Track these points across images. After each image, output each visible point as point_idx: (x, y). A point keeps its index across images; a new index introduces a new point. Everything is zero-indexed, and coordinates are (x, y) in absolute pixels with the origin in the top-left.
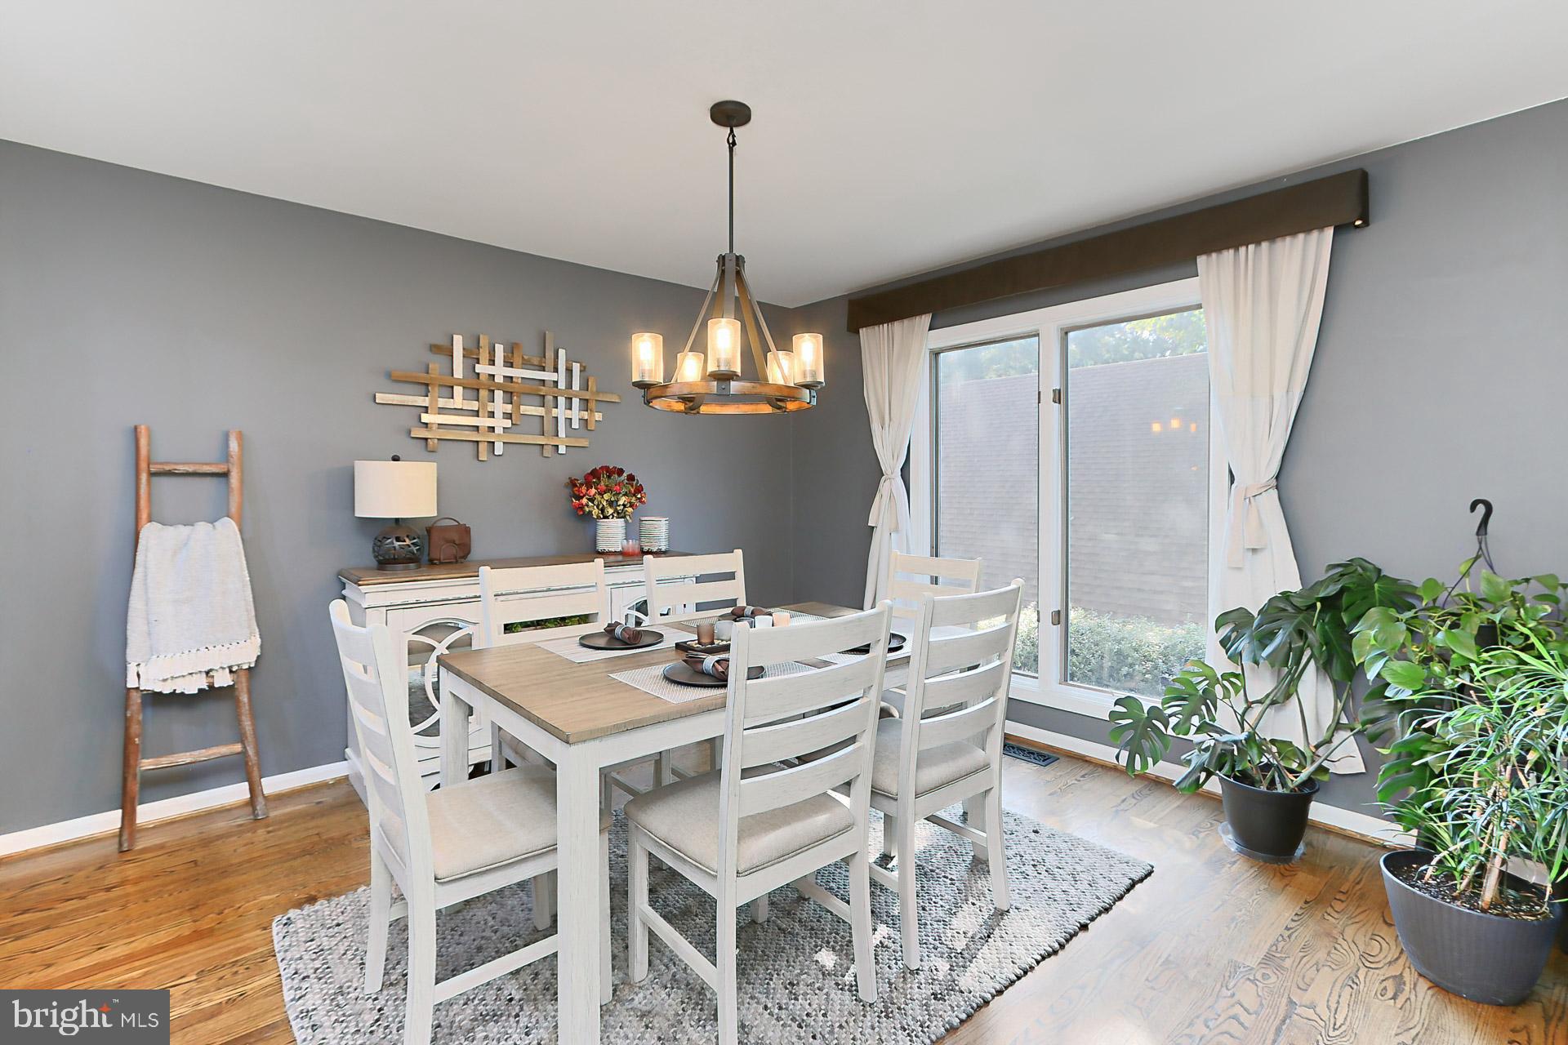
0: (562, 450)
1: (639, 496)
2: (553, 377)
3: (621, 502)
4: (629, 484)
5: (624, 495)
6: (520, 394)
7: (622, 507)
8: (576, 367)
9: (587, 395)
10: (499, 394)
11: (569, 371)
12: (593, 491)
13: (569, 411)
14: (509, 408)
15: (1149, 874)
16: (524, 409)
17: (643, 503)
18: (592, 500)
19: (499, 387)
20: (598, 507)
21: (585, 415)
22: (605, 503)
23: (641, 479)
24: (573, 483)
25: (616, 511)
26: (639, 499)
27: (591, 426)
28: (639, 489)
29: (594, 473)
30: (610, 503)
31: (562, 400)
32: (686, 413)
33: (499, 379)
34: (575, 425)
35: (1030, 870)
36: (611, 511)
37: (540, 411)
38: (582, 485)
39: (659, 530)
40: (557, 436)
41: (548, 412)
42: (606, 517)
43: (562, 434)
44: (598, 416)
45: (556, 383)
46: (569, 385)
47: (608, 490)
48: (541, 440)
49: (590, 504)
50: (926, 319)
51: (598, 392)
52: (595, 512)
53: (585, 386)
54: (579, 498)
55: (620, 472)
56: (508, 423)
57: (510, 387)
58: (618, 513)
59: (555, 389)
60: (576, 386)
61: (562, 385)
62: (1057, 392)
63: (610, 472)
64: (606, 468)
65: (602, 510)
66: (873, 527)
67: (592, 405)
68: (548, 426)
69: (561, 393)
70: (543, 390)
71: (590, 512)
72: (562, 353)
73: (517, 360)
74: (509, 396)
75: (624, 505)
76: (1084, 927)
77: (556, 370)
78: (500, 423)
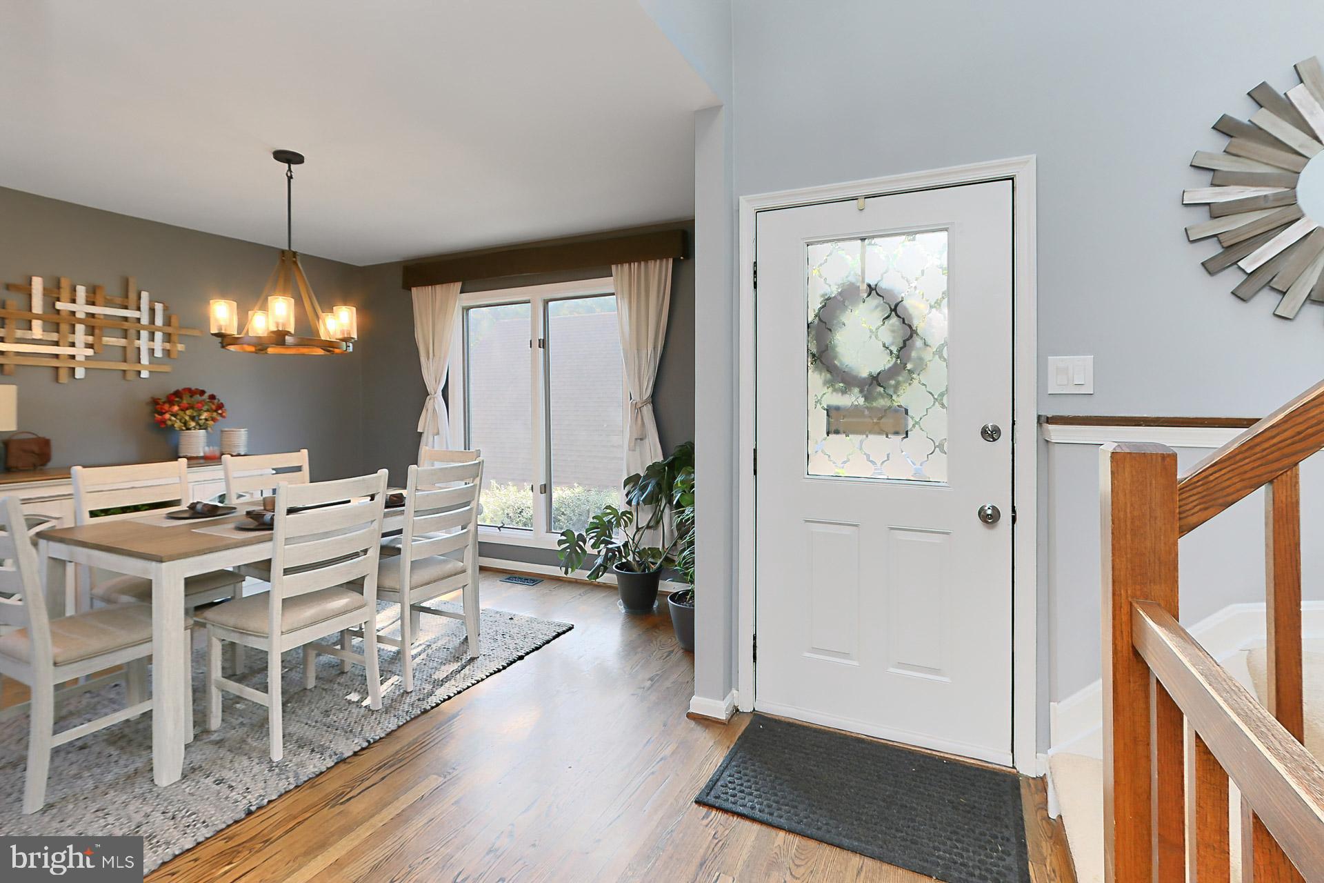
0: (145, 374)
1: (220, 412)
2: (135, 314)
3: (203, 417)
4: (211, 402)
5: (206, 411)
6: (101, 328)
7: (203, 421)
8: (159, 307)
9: (169, 330)
10: (80, 328)
11: (152, 311)
12: (176, 408)
13: (152, 343)
14: (90, 339)
15: (570, 629)
16: (106, 340)
17: (224, 417)
18: (175, 415)
19: (80, 321)
20: (180, 421)
21: (168, 346)
22: (187, 418)
23: (222, 398)
24: (155, 402)
25: (198, 424)
26: (220, 414)
27: (174, 355)
28: (221, 406)
29: (177, 394)
30: (193, 418)
31: (144, 334)
32: (256, 353)
33: (81, 315)
34: (158, 354)
35: (499, 637)
36: (193, 424)
37: (122, 342)
38: (164, 403)
39: (241, 437)
40: (140, 362)
41: (132, 343)
42: (188, 429)
43: (145, 360)
44: (180, 347)
45: (138, 320)
46: (152, 321)
47: (191, 407)
48: (124, 366)
49: (173, 418)
50: (458, 285)
51: (181, 327)
52: (178, 425)
53: (168, 322)
54: (162, 414)
55: (202, 393)
56: (90, 352)
57: (92, 321)
58: (200, 426)
59: (138, 324)
60: (159, 321)
61: (145, 321)
62: (541, 341)
63: (192, 392)
64: (189, 390)
65: (185, 423)
66: (422, 433)
67: (174, 338)
68: (131, 354)
69: (144, 328)
70: (126, 325)
71: (173, 425)
72: (145, 295)
73: (99, 299)
74: (91, 331)
75: (206, 420)
76: (521, 658)
77: (139, 309)
78: (81, 352)
